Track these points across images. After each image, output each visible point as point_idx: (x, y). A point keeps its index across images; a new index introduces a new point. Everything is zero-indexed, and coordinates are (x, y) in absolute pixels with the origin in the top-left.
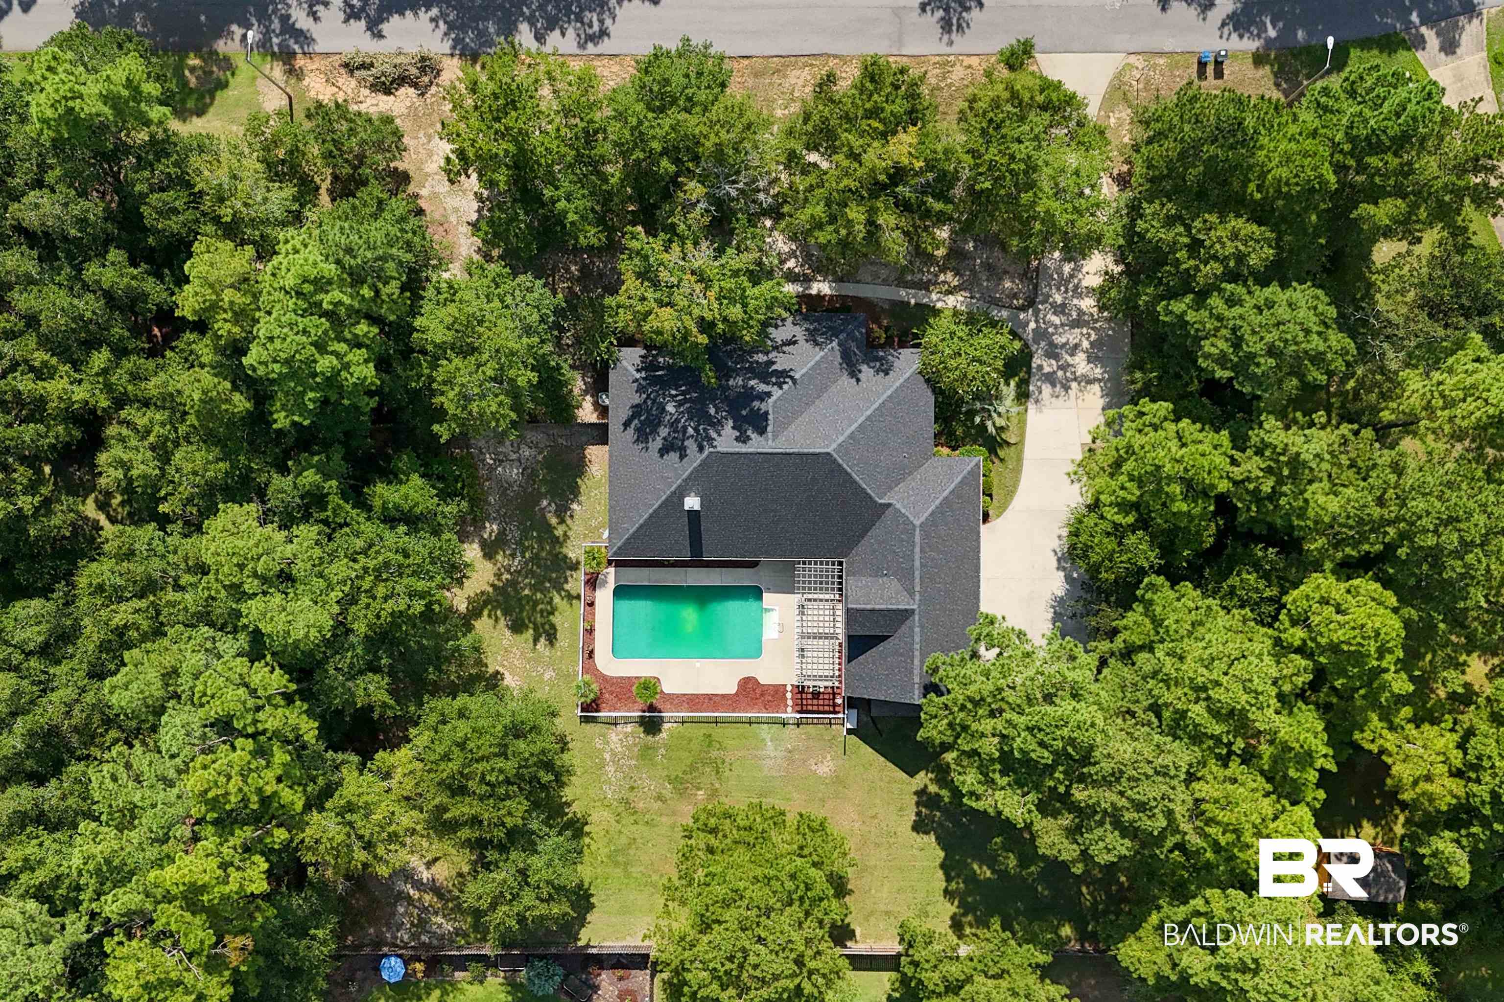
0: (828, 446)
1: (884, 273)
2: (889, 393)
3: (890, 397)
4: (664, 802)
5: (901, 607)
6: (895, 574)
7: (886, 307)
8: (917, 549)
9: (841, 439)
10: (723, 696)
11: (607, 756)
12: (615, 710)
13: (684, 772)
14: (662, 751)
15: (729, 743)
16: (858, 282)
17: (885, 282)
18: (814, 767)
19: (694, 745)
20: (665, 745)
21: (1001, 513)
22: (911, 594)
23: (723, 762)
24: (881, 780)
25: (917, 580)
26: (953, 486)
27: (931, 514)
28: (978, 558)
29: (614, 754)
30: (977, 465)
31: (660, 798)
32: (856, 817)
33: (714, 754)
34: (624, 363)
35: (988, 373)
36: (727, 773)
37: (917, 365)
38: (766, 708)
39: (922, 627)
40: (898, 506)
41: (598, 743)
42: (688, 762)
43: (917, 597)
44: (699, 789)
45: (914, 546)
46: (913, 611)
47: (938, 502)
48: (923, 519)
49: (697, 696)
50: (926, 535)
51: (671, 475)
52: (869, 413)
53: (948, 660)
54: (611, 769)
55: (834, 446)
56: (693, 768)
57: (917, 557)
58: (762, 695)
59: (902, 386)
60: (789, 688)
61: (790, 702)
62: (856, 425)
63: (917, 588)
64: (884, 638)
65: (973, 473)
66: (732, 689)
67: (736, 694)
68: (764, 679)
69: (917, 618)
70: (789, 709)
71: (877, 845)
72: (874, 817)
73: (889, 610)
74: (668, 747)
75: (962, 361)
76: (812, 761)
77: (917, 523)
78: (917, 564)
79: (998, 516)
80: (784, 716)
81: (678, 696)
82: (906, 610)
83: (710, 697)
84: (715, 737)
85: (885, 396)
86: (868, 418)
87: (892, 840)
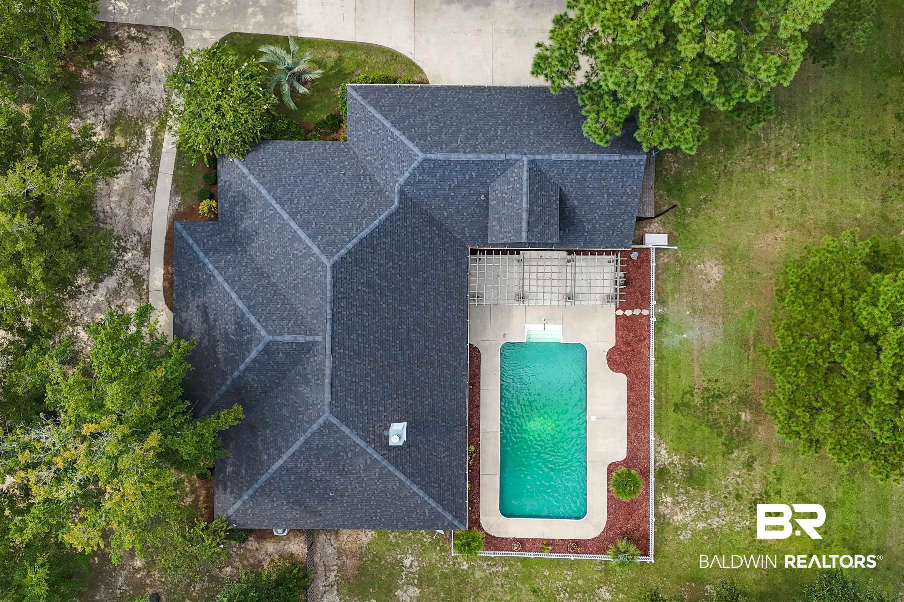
0: (324, 267)
1: (140, 202)
2: (264, 192)
3: (269, 191)
4: (753, 459)
5: (525, 176)
6: (485, 185)
7: (178, 199)
8: (454, 156)
9: (315, 249)
10: (630, 388)
11: (701, 525)
12: (646, 517)
13: (719, 435)
14: (694, 461)
15: (685, 383)
16: (150, 232)
17: (150, 201)
18: (713, 284)
19: (687, 423)
20: (688, 457)
21: (418, 68)
22: (508, 164)
23: (707, 389)
24: (727, 206)
25: (492, 156)
26: (379, 116)
27: (411, 139)
28: (467, 88)
29: (698, 518)
30: (355, 89)
31: (749, 465)
32: (771, 236)
33: (697, 401)
34: (231, 511)
35: (242, 74)
36: (720, 385)
37: (234, 160)
38: (643, 339)
39: (549, 151)
40: (401, 180)
41: (685, 536)
42: (707, 430)
43: (513, 156)
44: (739, 418)
45: (450, 161)
46: (531, 162)
47: (397, 133)
48: (416, 150)
49: (630, 420)
50: (437, 146)
51: (361, 461)
52: (286, 216)
53: (593, 115)
54: (715, 522)
55: (323, 258)
56: (714, 425)
57: (463, 156)
58: (628, 344)
59: (258, 177)
60: (620, 313)
61: (637, 312)
62: (300, 232)
63: (502, 156)
64: (563, 200)
65: (365, 93)
66: (622, 378)
67: (627, 373)
68: (611, 342)
69: (539, 157)
70: (645, 312)
71: (804, 211)
72: (771, 214)
73: (530, 192)
74: (690, 454)
75: (226, 103)
76: (705, 286)
77: (421, 156)
78: (471, 157)
79: (421, 71)
80: (653, 319)
81: (629, 442)
82: (530, 169)
83: (631, 405)
84: (677, 398)
85: (269, 198)
86: (293, 217)
87: (798, 194)
